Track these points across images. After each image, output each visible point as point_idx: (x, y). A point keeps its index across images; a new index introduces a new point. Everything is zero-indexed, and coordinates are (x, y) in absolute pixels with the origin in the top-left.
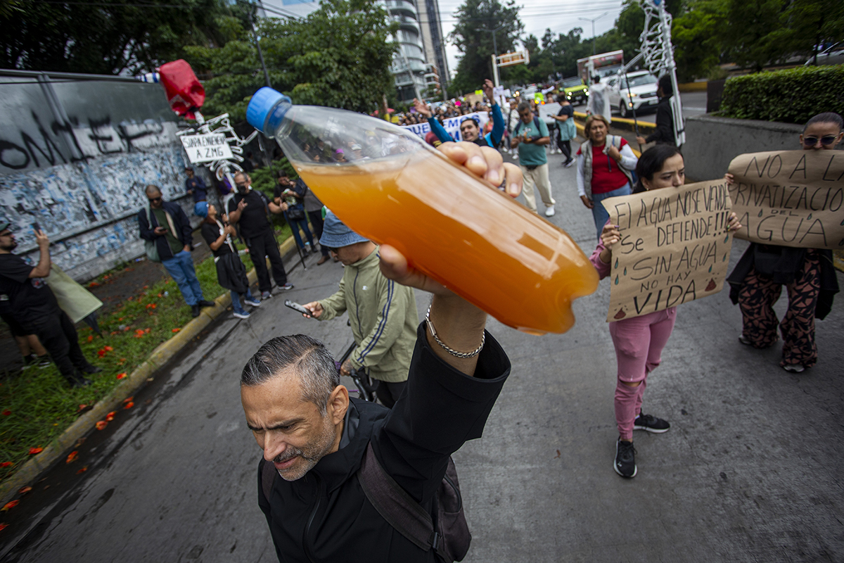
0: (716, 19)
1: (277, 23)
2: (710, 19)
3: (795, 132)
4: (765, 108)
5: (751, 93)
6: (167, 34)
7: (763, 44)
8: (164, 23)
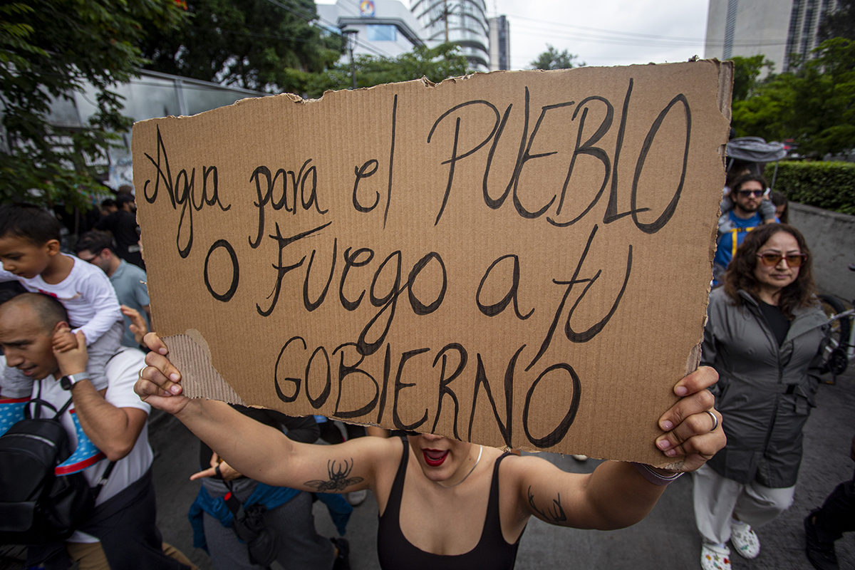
0: (781, 106)
1: (369, 59)
2: (775, 106)
3: (815, 214)
4: (797, 191)
5: (787, 177)
6: (271, 56)
7: (825, 136)
8: (270, 47)
